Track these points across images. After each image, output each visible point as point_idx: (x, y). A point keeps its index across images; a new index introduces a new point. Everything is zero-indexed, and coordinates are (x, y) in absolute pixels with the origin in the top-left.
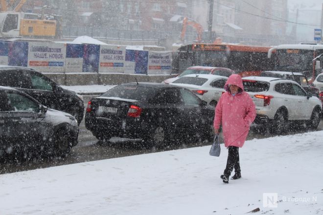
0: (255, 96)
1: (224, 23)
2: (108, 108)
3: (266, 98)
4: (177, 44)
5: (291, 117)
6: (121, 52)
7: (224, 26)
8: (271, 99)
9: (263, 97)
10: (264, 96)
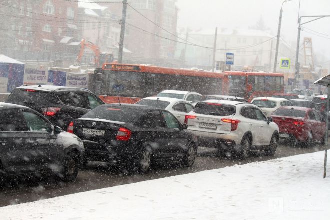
0: (222, 120)
1: (114, 46)
2: (94, 130)
3: (234, 122)
4: (75, 66)
5: (257, 143)
6: (44, 73)
7: (114, 49)
8: (239, 124)
9: (230, 121)
10: (232, 121)
